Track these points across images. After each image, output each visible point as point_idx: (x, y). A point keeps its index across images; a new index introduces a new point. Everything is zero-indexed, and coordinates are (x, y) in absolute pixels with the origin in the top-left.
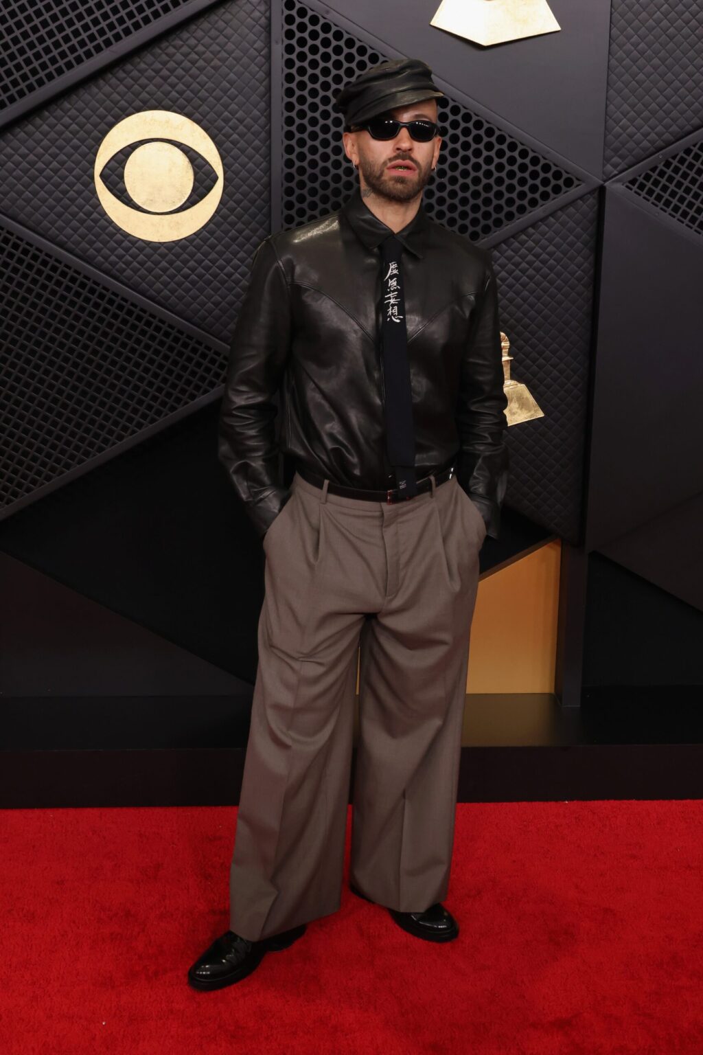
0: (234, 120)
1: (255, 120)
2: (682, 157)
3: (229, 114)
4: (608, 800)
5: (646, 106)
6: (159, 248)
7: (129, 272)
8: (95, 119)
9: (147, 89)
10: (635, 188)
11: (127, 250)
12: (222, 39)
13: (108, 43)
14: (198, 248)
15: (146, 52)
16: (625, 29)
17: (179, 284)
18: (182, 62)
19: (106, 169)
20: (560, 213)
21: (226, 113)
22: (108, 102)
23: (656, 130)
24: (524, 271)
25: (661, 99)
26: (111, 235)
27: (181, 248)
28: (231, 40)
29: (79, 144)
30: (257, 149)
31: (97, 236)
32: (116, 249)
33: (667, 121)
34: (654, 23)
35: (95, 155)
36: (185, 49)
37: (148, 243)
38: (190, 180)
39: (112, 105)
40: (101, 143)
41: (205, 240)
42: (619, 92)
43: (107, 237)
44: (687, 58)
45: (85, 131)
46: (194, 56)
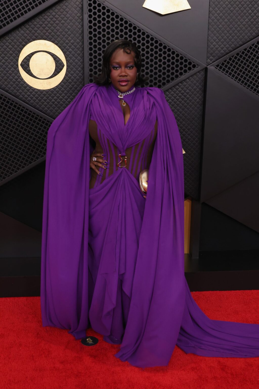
0: (70, 43)
1: (78, 43)
2: (235, 57)
4: (209, 291)
5: (222, 37)
6: (43, 92)
7: (32, 101)
8: (18, 43)
9: (37, 32)
10: (218, 68)
11: (31, 93)
12: (65, 13)
13: (22, 14)
14: (58, 92)
15: (36, 18)
16: (215, 8)
17: (51, 106)
18: (50, 21)
19: (23, 62)
20: (191, 78)
21: (67, 41)
22: (23, 37)
23: (226, 46)
24: (178, 100)
25: (228, 35)
26: (25, 87)
27: (51, 92)
28: (68, 13)
29: (12, 53)
30: (79, 55)
31: (20, 88)
32: (27, 92)
33: (230, 43)
34: (225, 6)
35: (19, 57)
36: (51, 17)
37: (39, 90)
38: (54, 66)
39: (24, 38)
40: (20, 53)
41: (60, 89)
42: (212, 32)
43: (23, 88)
44: (237, 19)
45: (15, 48)
46: (54, 19)
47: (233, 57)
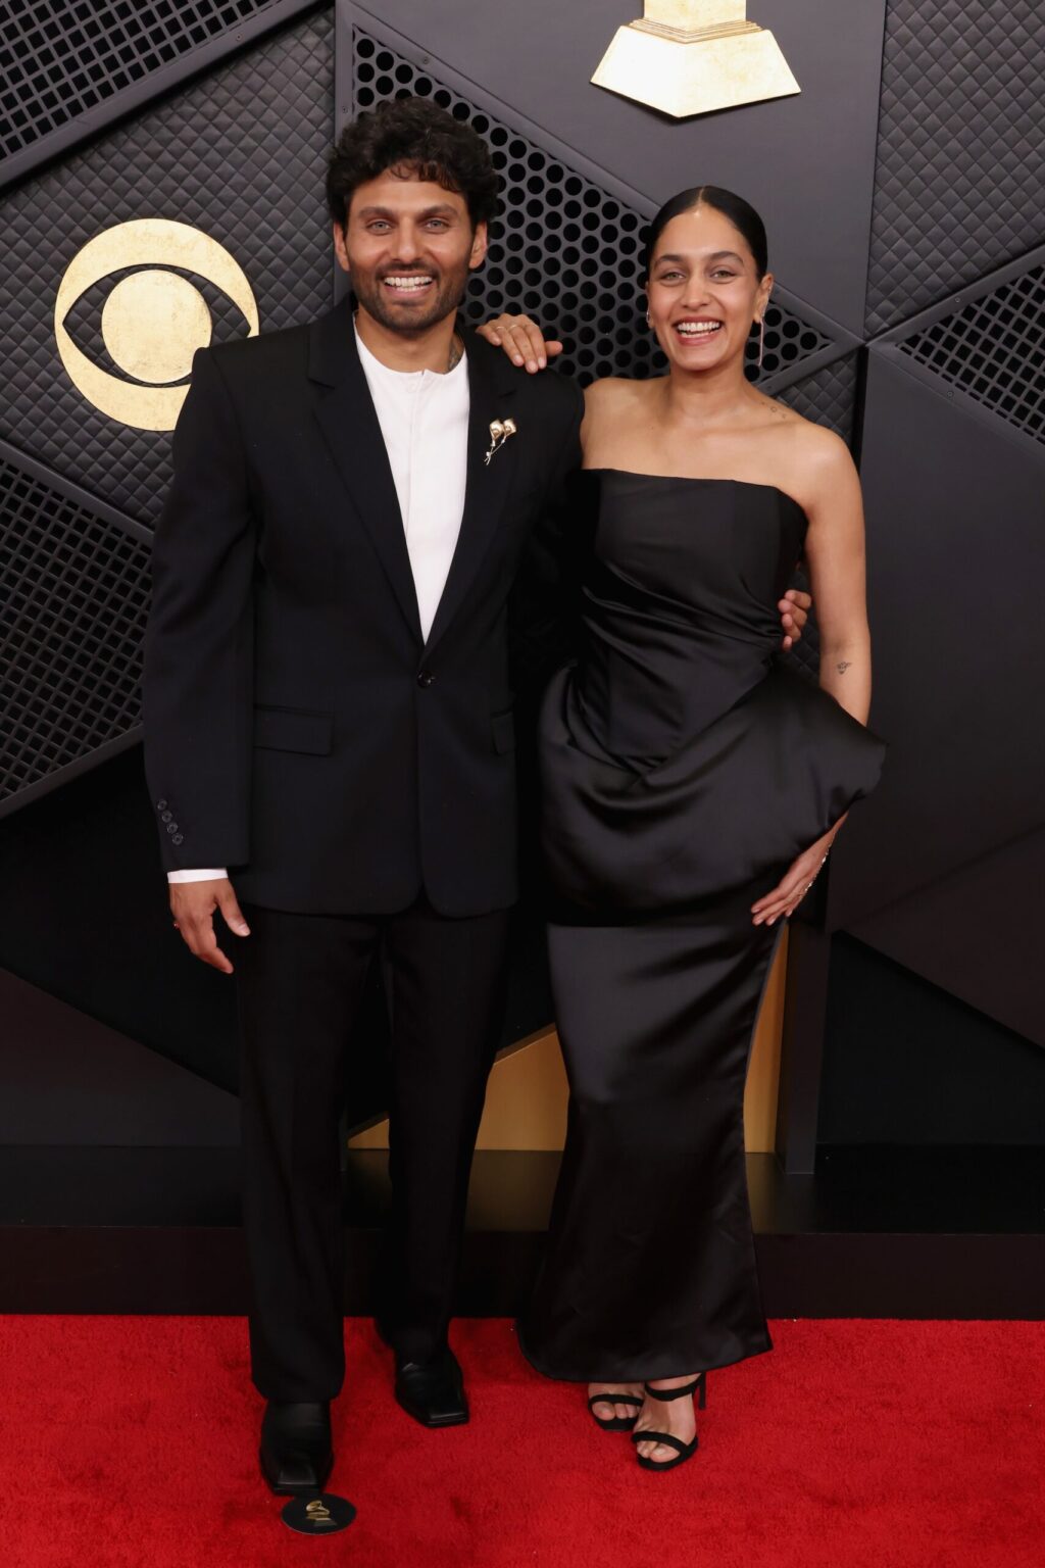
0: (276, 235)
1: (310, 235)
2: (992, 302)
3: (267, 226)
4: (852, 1318)
5: (936, 217)
6: (157, 440)
7: (108, 479)
8: (55, 231)
9: (138, 184)
10: (916, 351)
11: (106, 443)
12: (257, 104)
13: (75, 109)
15: (136, 125)
16: (905, 92)
18: (194, 140)
19: (73, 312)
20: (794, 391)
21: (264, 224)
22: (76, 205)
23: (951, 258)
25: (961, 206)
26: (82, 420)
28: (272, 105)
29: (31, 271)
31: (59, 420)
32: (89, 441)
33: (971, 241)
34: (952, 83)
35: (56, 289)
36: (199, 120)
37: (140, 433)
38: (205, 328)
39: (83, 209)
40: (65, 271)
42: (893, 194)
43: (74, 422)
44: (1004, 140)
45: (40, 252)
46: (213, 131)
47: (979, 302)
